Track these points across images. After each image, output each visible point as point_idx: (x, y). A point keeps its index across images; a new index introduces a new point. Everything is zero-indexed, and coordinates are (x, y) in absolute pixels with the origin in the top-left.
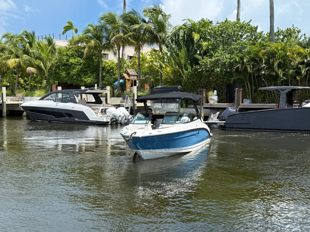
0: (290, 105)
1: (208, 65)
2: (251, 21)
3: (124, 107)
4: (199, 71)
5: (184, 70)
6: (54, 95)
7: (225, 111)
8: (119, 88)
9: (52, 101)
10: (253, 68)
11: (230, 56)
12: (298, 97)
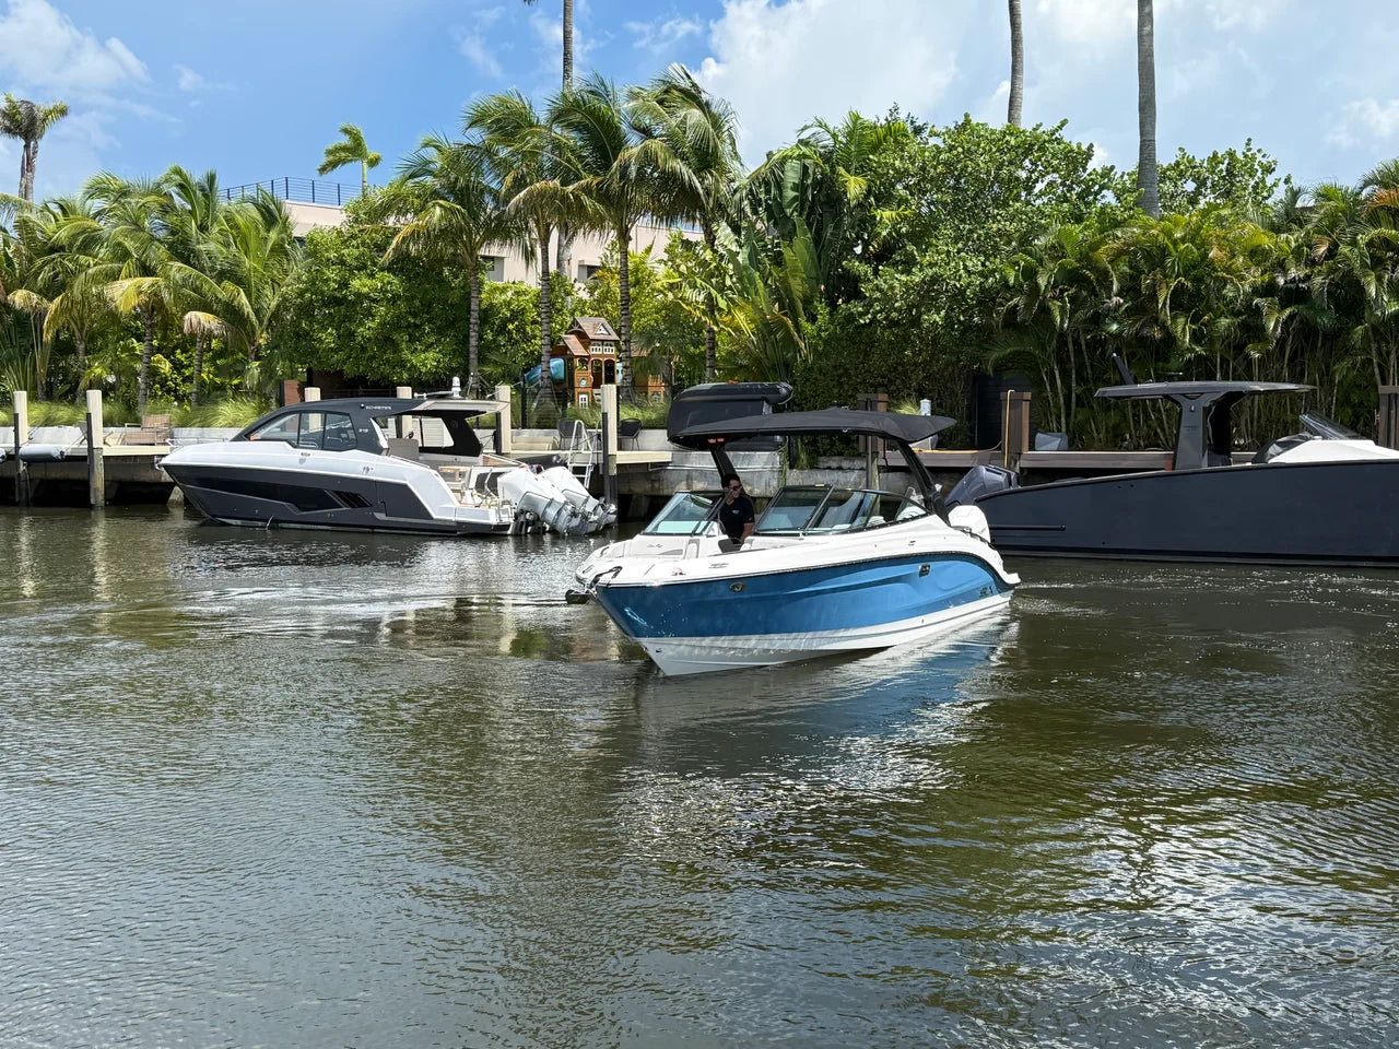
0: (1220, 457)
1: (897, 301)
2: (1064, 123)
3: (566, 465)
4: (862, 322)
5: (802, 320)
6: (291, 420)
7: (964, 481)
8: (548, 390)
9: (285, 443)
10: (1073, 312)
11: (983, 265)
12: (1252, 423)
